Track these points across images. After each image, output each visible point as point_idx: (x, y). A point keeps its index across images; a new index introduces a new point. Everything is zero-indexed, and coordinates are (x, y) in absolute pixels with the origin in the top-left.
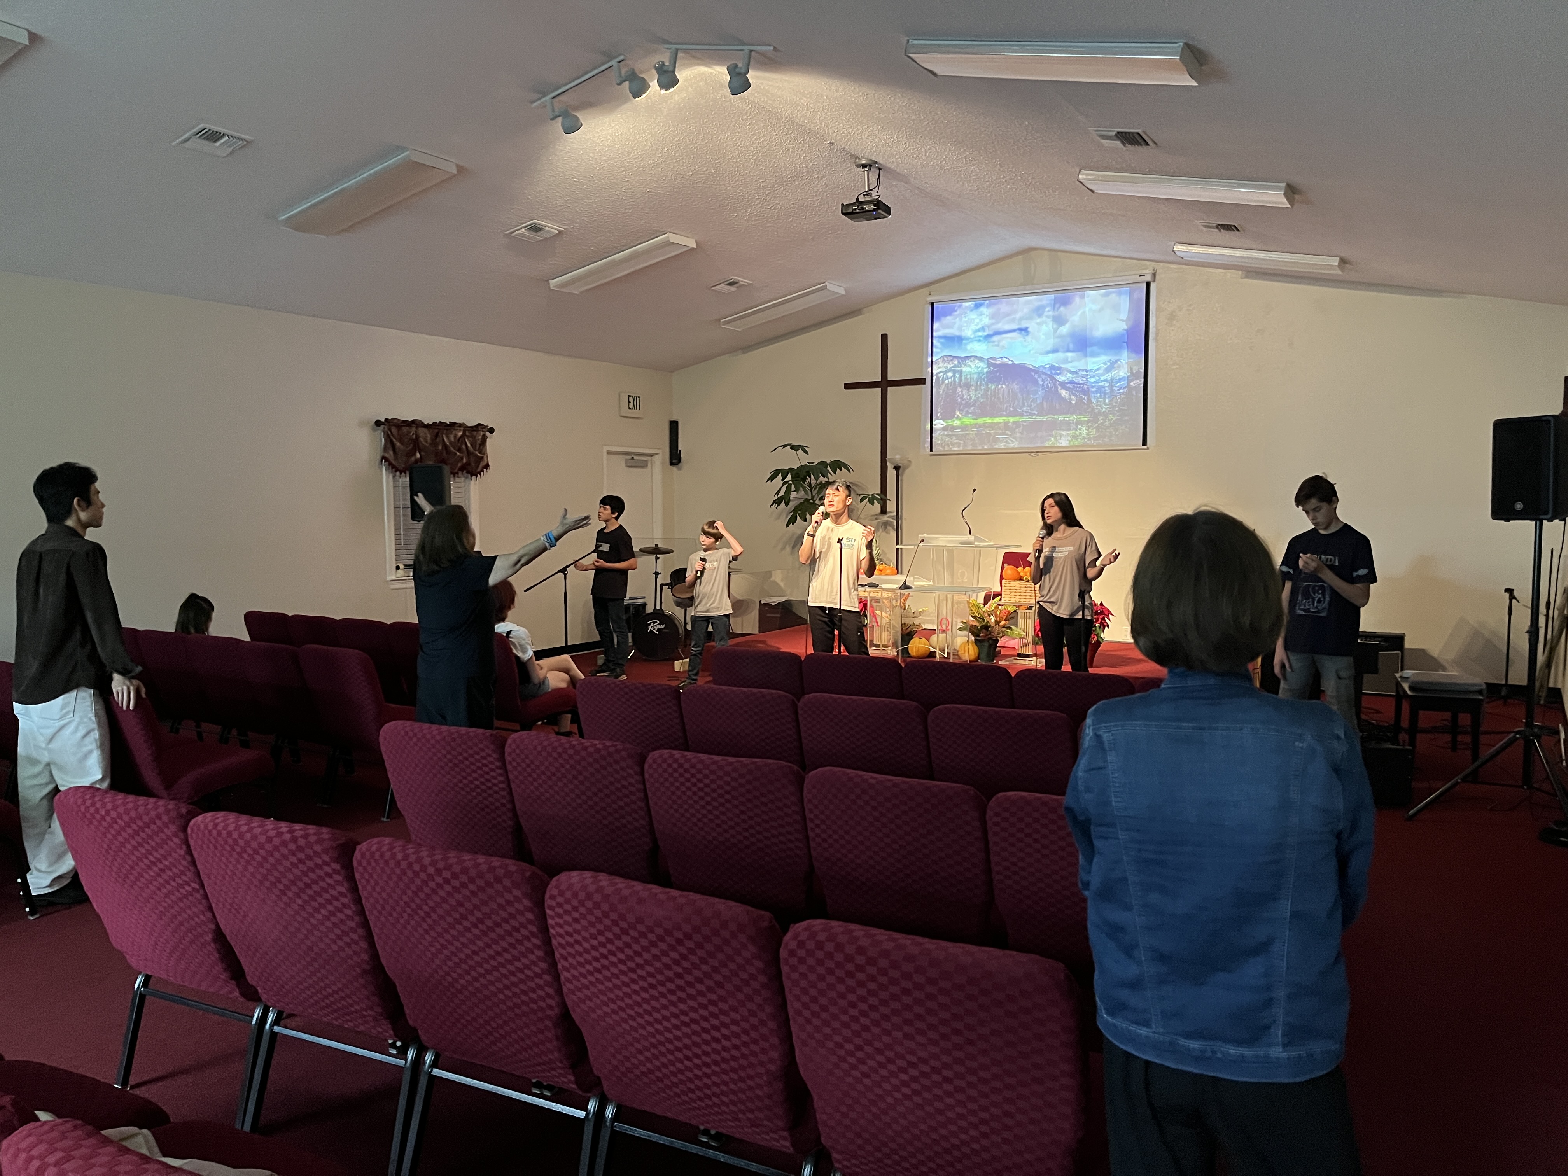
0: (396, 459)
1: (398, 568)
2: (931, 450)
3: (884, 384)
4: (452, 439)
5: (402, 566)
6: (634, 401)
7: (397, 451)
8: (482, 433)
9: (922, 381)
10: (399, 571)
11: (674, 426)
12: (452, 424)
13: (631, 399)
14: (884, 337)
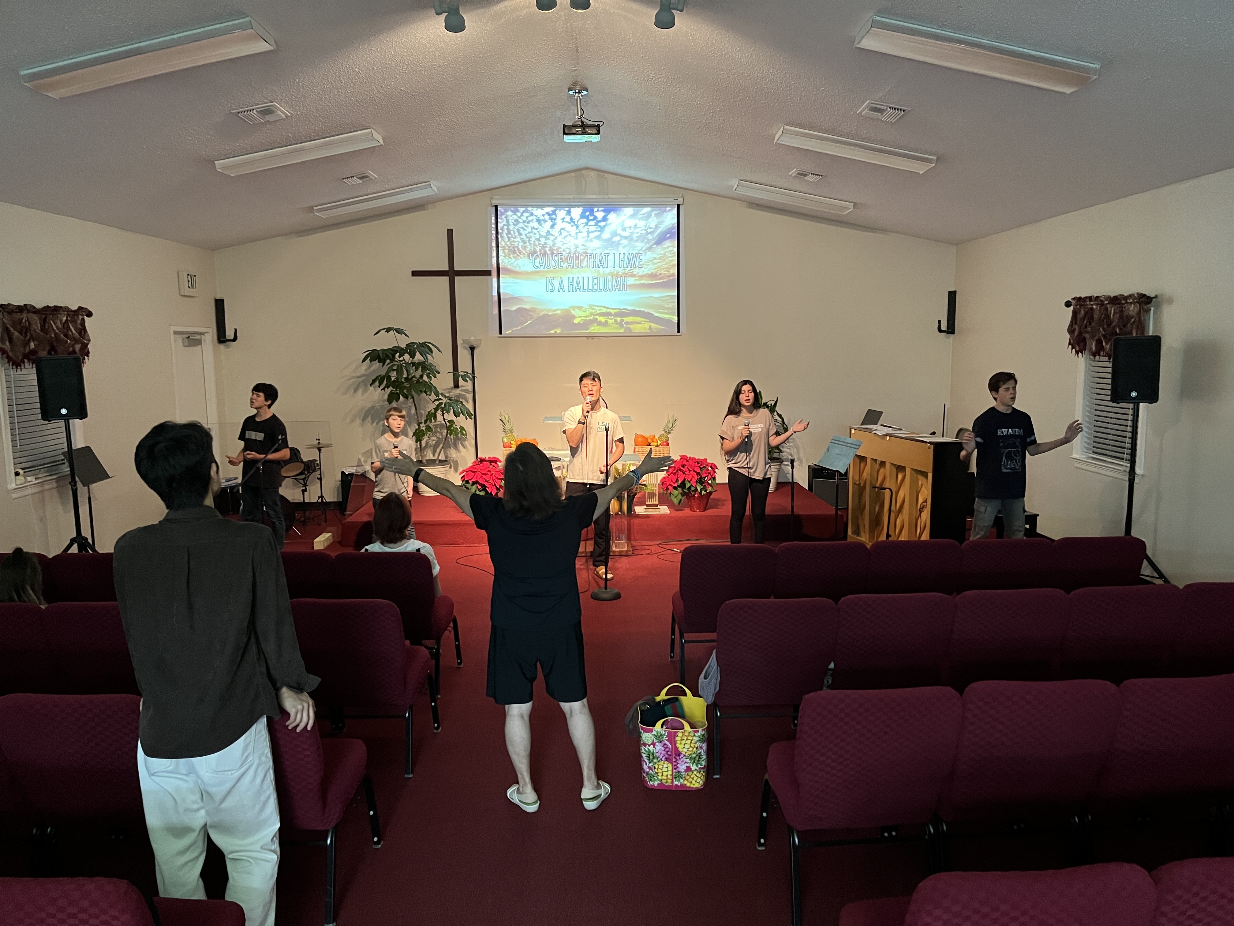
0: (12, 350)
1: (17, 474)
2: (501, 333)
3: (452, 274)
4: (59, 324)
5: (21, 472)
6: (192, 278)
7: (15, 340)
8: (80, 317)
9: (488, 273)
10: (18, 477)
11: (219, 305)
12: (57, 309)
13: (189, 277)
14: (450, 232)
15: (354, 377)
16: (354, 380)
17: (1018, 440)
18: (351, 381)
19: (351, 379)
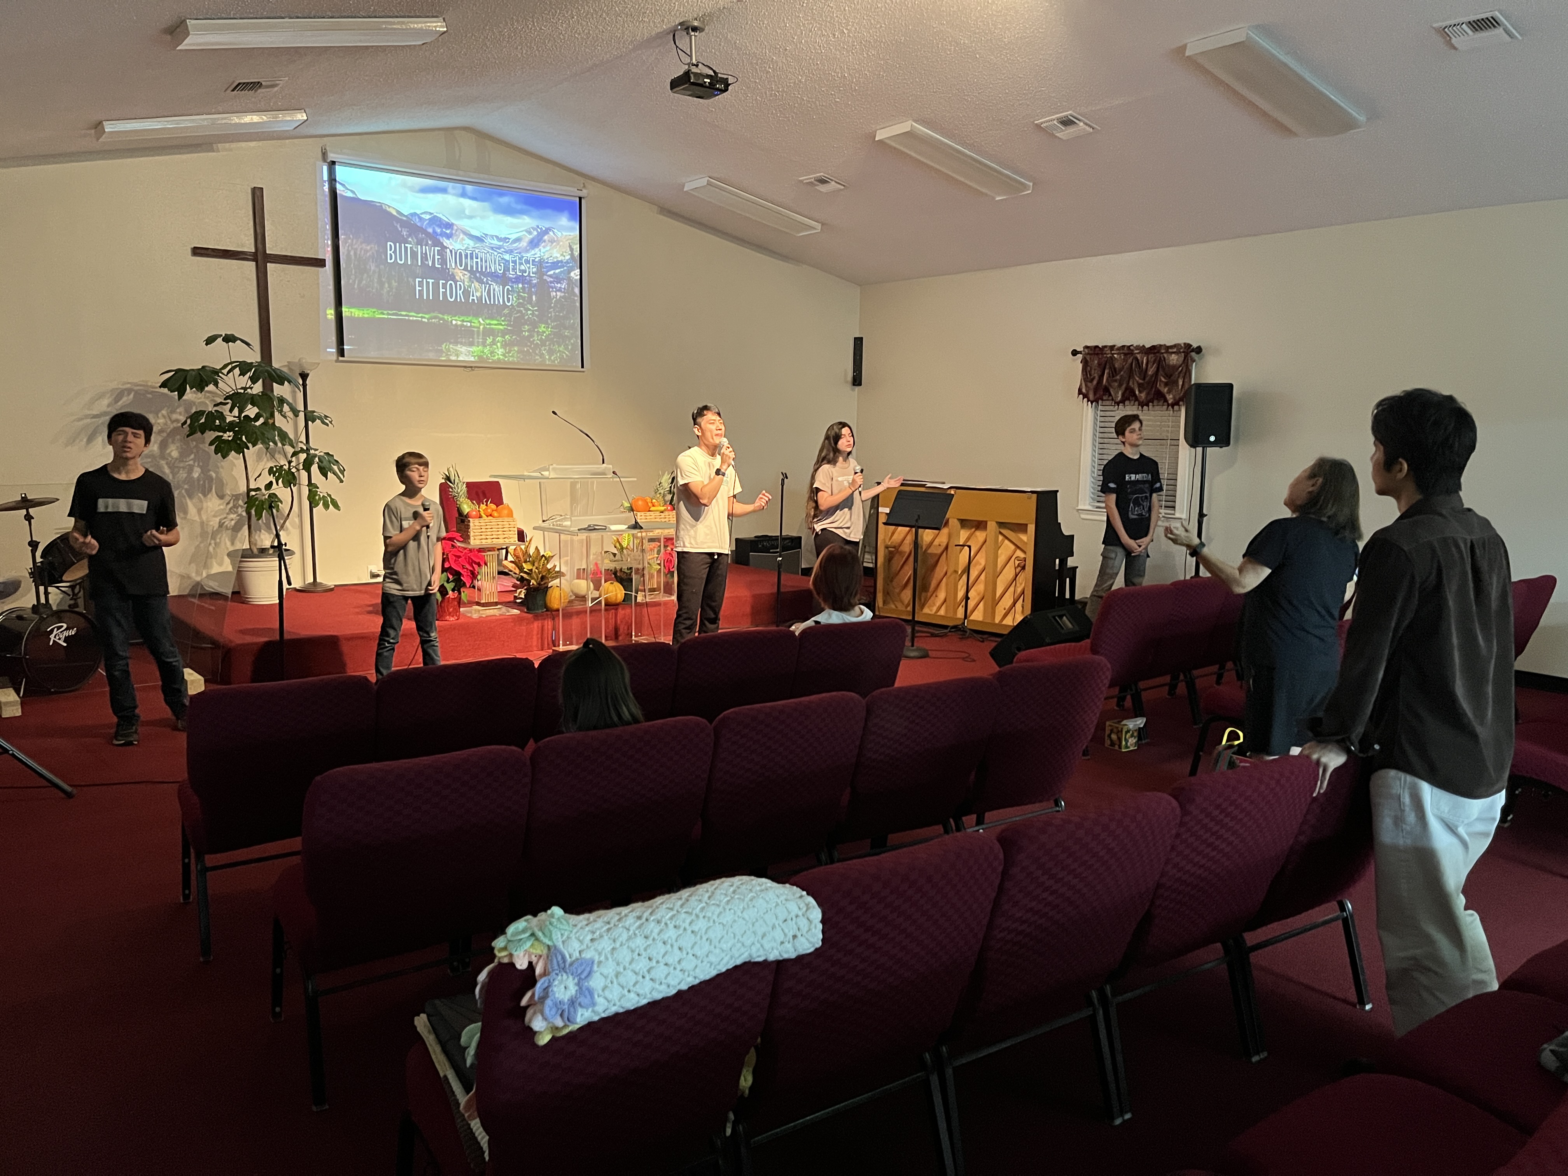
2: (342, 357)
3: (261, 258)
9: (319, 262)
15: (87, 416)
16: (89, 420)
17: (1147, 485)
18: (81, 423)
19: (81, 419)
